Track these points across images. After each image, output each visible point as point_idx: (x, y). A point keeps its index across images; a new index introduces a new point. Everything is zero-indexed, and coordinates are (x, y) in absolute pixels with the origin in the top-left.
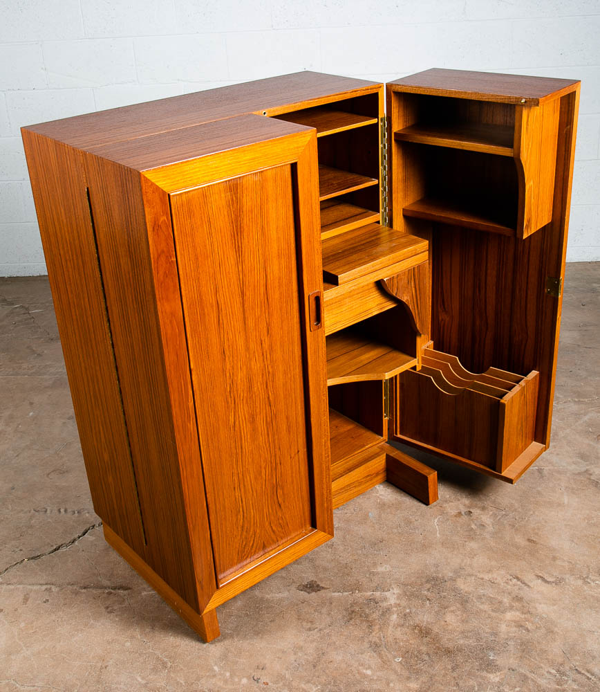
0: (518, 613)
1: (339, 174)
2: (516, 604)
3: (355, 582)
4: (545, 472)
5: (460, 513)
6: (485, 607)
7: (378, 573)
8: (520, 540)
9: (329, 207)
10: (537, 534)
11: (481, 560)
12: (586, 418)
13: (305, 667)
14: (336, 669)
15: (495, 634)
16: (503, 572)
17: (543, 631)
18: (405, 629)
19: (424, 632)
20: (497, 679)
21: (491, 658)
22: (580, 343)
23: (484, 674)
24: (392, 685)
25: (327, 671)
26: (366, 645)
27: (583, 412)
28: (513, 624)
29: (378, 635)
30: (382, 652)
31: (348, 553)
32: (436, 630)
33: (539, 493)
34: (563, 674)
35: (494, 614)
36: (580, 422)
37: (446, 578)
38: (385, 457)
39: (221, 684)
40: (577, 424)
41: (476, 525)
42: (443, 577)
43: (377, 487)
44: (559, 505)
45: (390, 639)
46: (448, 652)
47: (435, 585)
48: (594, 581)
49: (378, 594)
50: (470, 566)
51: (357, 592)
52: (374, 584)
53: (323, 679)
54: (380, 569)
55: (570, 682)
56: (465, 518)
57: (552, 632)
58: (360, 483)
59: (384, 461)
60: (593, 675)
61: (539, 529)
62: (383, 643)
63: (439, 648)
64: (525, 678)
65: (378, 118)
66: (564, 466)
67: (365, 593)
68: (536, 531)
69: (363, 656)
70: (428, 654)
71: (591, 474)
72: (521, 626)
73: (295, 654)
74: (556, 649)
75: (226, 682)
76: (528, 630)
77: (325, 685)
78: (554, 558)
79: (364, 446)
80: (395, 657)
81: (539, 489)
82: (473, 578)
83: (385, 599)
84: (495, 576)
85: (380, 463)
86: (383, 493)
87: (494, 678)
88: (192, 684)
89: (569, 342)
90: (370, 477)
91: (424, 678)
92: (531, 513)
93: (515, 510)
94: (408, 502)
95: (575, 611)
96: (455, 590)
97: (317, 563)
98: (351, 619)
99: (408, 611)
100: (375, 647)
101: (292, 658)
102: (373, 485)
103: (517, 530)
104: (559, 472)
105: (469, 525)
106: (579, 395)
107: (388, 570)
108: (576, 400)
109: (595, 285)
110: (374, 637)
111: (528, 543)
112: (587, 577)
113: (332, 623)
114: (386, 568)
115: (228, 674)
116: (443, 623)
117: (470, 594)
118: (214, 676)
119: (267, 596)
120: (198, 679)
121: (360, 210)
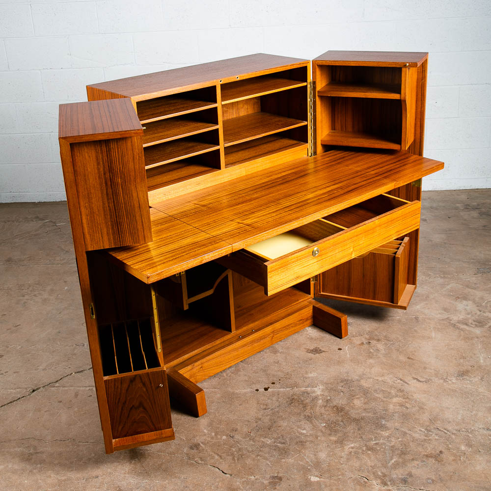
0: (401, 399)
2: (399, 394)
3: (294, 382)
4: (420, 319)
5: (363, 343)
6: (380, 396)
7: (309, 378)
8: (402, 358)
10: (414, 355)
11: (376, 370)
12: (449, 287)
13: (263, 430)
14: (283, 430)
15: (386, 410)
16: (391, 376)
17: (417, 408)
18: (327, 408)
19: (339, 410)
20: (387, 434)
21: (383, 423)
22: (446, 242)
23: (379, 431)
24: (319, 438)
25: (277, 431)
26: (302, 417)
27: (446, 283)
28: (398, 404)
29: (310, 412)
30: (313, 421)
31: (289, 366)
32: (347, 408)
33: (416, 331)
34: (429, 431)
35: (385, 399)
36: (445, 289)
37: (354, 380)
38: (312, 308)
39: (209, 439)
40: (442, 290)
41: (373, 350)
42: (352, 379)
43: (307, 328)
44: (429, 338)
45: (318, 414)
46: (355, 420)
47: (346, 383)
48: (450, 380)
49: (309, 389)
50: (370, 373)
51: (295, 388)
52: (306, 384)
53: (275, 436)
55: (433, 435)
56: (366, 346)
57: (423, 408)
58: (296, 325)
59: (311, 311)
60: (448, 431)
61: (415, 352)
62: (313, 416)
63: (349, 418)
64: (405, 433)
66: (433, 315)
67: (301, 389)
68: (414, 353)
69: (301, 423)
70: (342, 421)
71: (451, 320)
72: (403, 406)
73: (256, 422)
74: (425, 417)
75: (212, 438)
76: (407, 408)
77: (276, 439)
78: (425, 368)
79: (298, 300)
80: (321, 423)
81: (416, 329)
82: (372, 379)
83: (314, 392)
84: (386, 378)
85: (308, 312)
86: (310, 332)
87: (386, 434)
88: (191, 440)
89: (438, 241)
90: (302, 321)
91: (340, 434)
92: (410, 342)
93: (400, 341)
94: (328, 336)
95: (437, 397)
96: (360, 386)
97: (268, 372)
98: (292, 403)
99: (329, 398)
100: (309, 418)
101: (255, 425)
102: (304, 327)
103: (400, 352)
104: (429, 319)
105: (369, 350)
106: (444, 273)
107: (315, 375)
108: (442, 276)
110: (307, 413)
111: (407, 360)
112: (446, 378)
113: (280, 405)
115: (213, 434)
116: (352, 404)
117: (369, 388)
118: (205, 435)
119: (236, 391)
120: (194, 437)
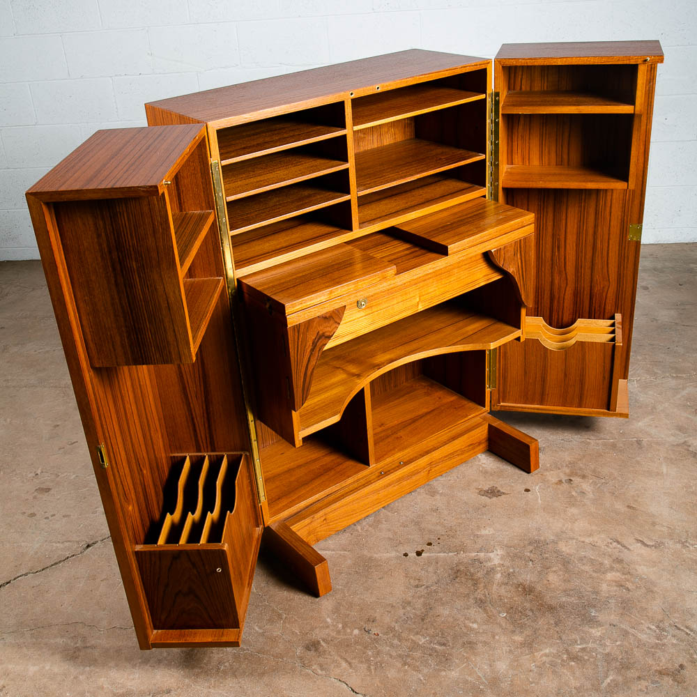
0: (618, 574)
1: (446, 150)
2: (616, 566)
3: (460, 543)
4: (644, 444)
5: (560, 481)
6: (587, 568)
7: (482, 536)
8: (620, 506)
9: (436, 182)
10: (636, 501)
11: (582, 525)
12: (684, 393)
13: (413, 620)
14: (443, 622)
15: (597, 593)
16: (603, 536)
17: (643, 590)
18: (509, 588)
19: (527, 590)
20: (599, 634)
21: (593, 614)
22: (677, 322)
23: (586, 628)
24: (497, 637)
25: (435, 624)
26: (472, 601)
27: (681, 386)
28: (614, 584)
29: (483, 592)
30: (488, 608)
31: (453, 517)
32: (539, 588)
33: (638, 462)
34: (663, 630)
35: (595, 575)
36: (679, 396)
37: (548, 541)
38: (487, 427)
39: (334, 634)
40: (675, 398)
41: (576, 492)
42: (545, 540)
43: (479, 456)
44: (658, 474)
45: (495, 596)
46: (551, 609)
47: (537, 546)
48: (692, 545)
49: (482, 555)
50: (571, 530)
51: (462, 552)
52: (478, 546)
53: (431, 631)
54: (483, 532)
55: (669, 637)
56: (565, 486)
57: (652, 591)
58: (463, 452)
59: (486, 431)
60: (691, 631)
61: (638, 496)
62: (488, 599)
63: (542, 605)
64: (626, 633)
65: (486, 93)
66: (662, 438)
67: (469, 554)
68: (636, 498)
69: (469, 611)
70: (531, 610)
71: (690, 446)
72: (622, 586)
73: (404, 608)
74: (656, 606)
75: (339, 632)
76: (628, 589)
77: (433, 636)
78: (654, 524)
79: (467, 416)
80: (500, 612)
81: (638, 459)
82: (575, 541)
83: (490, 560)
84: (596, 539)
85: (482, 432)
86: (484, 461)
87: (596, 632)
88: (307, 634)
89: (667, 320)
90: (473, 446)
91: (528, 632)
92: (631, 481)
93: (615, 479)
94: (510, 470)
95: (674, 572)
96: (557, 552)
97: (423, 526)
98: (457, 577)
99: (511, 570)
100: (481, 603)
101: (401, 612)
102: (476, 453)
103: (616, 496)
104: (657, 443)
105: (570, 492)
106: (678, 370)
107: (491, 533)
108: (674, 375)
109: (692, 265)
110: (480, 594)
111: (627, 509)
112: (686, 542)
113: (438, 581)
114: (489, 531)
115: (340, 626)
116: (545, 582)
117: (571, 556)
118: (328, 627)
119: (375, 555)
120: (312, 629)
121: (466, 185)
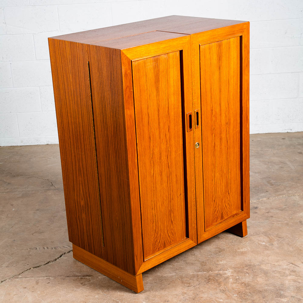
0: (294, 277)
2: (293, 273)
3: (209, 268)
6: (277, 275)
7: (220, 264)
11: (273, 258)
13: (189, 300)
14: (204, 300)
15: (283, 284)
16: (284, 262)
18: (236, 284)
19: (247, 285)
20: (286, 300)
21: (282, 293)
23: (279, 299)
25: (200, 301)
26: (218, 291)
28: (292, 280)
29: (224, 287)
30: (227, 293)
31: (203, 257)
32: (253, 284)
33: (301, 230)
35: (281, 277)
37: (255, 265)
45: (230, 288)
46: (260, 292)
47: (250, 267)
49: (221, 272)
50: (267, 260)
51: (210, 271)
52: (219, 268)
54: (221, 263)
62: (227, 290)
63: (255, 291)
64: (299, 299)
67: (215, 272)
69: (218, 295)
70: (250, 293)
72: (296, 281)
73: (183, 295)
76: (299, 283)
80: (234, 294)
82: (269, 264)
83: (225, 274)
84: (280, 263)
87: (284, 300)
91: (249, 301)
92: (297, 238)
93: (289, 238)
96: (261, 269)
97: (187, 262)
98: (209, 282)
99: (237, 277)
100: (223, 291)
101: (182, 297)
103: (290, 245)
107: (225, 263)
110: (222, 288)
113: (200, 284)
114: (224, 262)
116: (256, 281)
117: (268, 270)
119: (164, 275)
